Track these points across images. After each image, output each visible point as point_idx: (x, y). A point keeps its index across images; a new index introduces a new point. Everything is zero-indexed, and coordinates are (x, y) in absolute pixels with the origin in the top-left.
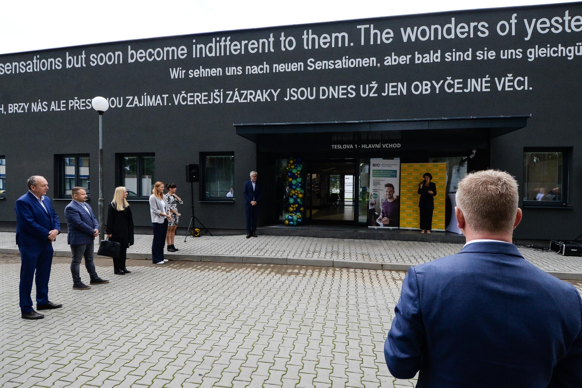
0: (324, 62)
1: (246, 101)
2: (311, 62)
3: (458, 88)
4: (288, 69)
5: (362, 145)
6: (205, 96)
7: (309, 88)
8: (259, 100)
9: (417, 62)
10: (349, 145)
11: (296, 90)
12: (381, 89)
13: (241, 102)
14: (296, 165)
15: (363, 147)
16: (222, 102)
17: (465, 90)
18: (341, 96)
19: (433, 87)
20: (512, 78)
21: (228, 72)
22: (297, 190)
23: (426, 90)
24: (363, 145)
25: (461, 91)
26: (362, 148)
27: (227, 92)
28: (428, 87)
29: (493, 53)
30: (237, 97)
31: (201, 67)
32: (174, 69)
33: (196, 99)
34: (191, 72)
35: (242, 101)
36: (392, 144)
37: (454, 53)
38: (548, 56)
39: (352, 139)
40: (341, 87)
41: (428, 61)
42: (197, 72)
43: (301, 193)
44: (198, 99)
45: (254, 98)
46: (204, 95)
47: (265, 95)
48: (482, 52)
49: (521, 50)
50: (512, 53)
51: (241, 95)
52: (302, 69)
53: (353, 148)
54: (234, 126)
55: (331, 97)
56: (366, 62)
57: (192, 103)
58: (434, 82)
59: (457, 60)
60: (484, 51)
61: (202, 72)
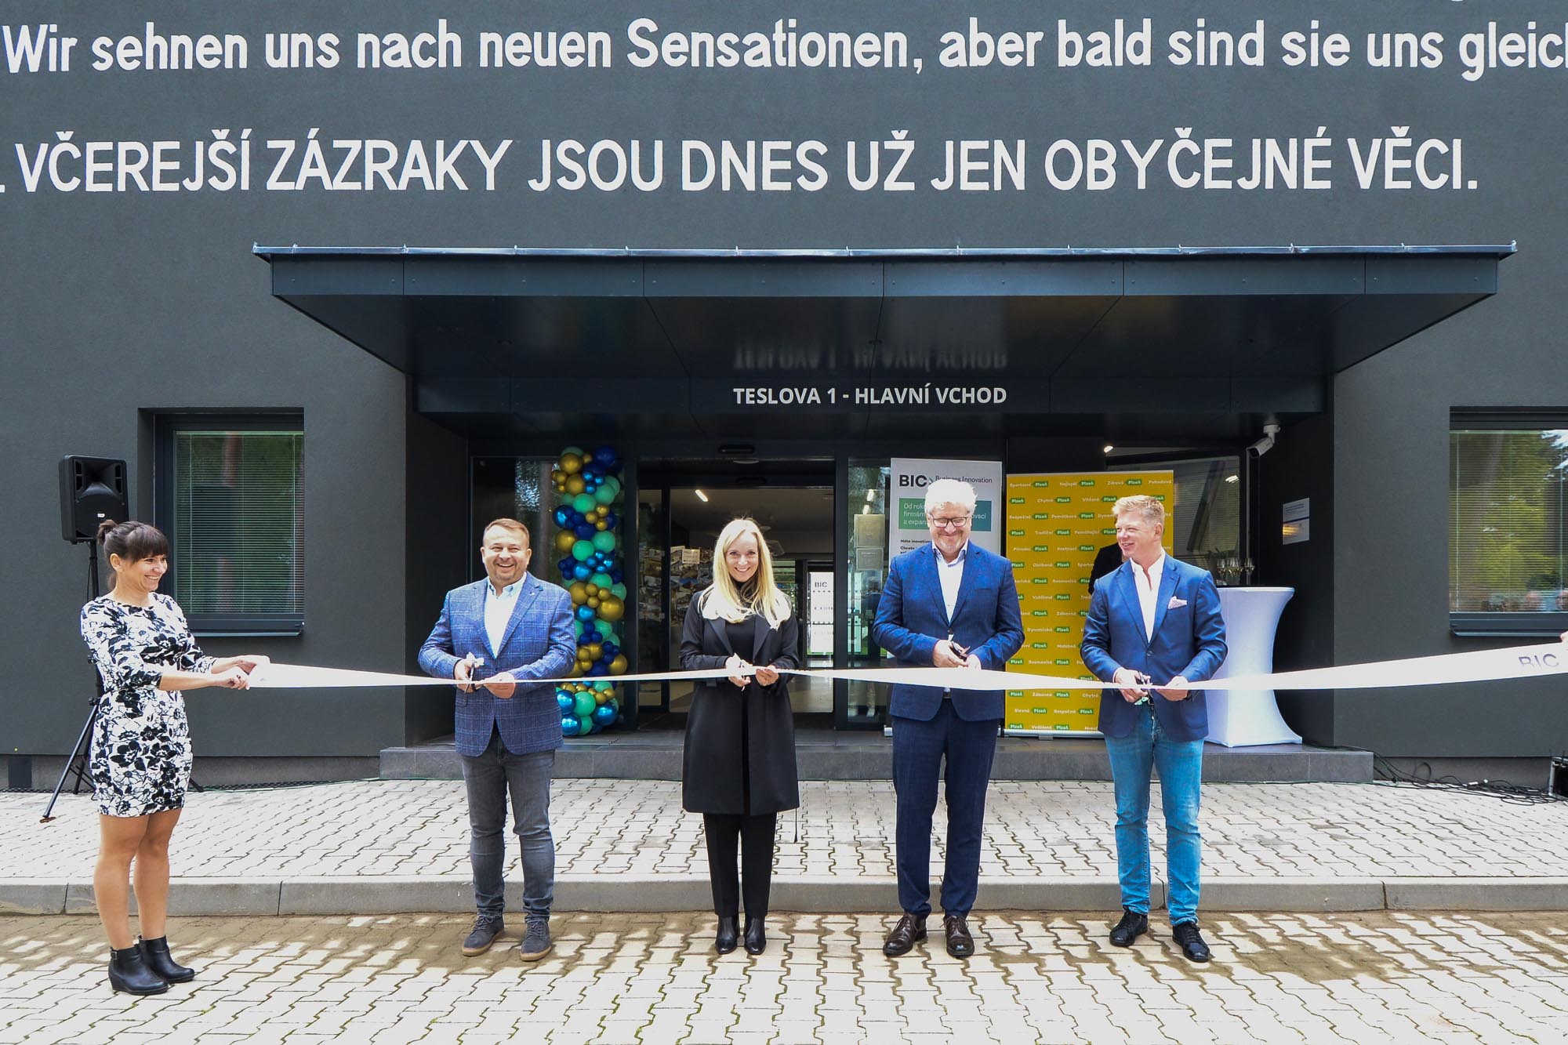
0: (697, 37)
1: (357, 186)
2: (643, 32)
3: (1218, 174)
4: (545, 55)
5: (858, 390)
6: (166, 155)
7: (635, 145)
8: (416, 183)
9: (1064, 61)
10: (805, 390)
11: (580, 149)
12: (925, 165)
13: (335, 188)
14: (588, 477)
15: (862, 399)
16: (245, 186)
17: (1243, 183)
18: (768, 185)
19: (1124, 165)
20: (1408, 143)
21: (277, 55)
22: (595, 585)
23: (1101, 175)
24: (862, 392)
25: (1227, 185)
26: (858, 402)
27: (272, 144)
28: (1107, 165)
29: (1339, 43)
30: (314, 165)
31: (150, 26)
32: (25, 30)
33: (123, 169)
34: (103, 47)
35: (339, 184)
36: (973, 390)
37: (1201, 35)
38: (1532, 64)
39: (814, 362)
40: (768, 146)
41: (1106, 61)
42: (129, 46)
43: (612, 598)
44: (135, 170)
45: (396, 173)
46: (163, 152)
47: (445, 165)
48: (1301, 38)
49: (1439, 38)
50: (1406, 46)
51: (334, 160)
52: (607, 62)
53: (819, 402)
54: (256, 254)
55: (726, 186)
56: (868, 49)
57: (107, 187)
58: (1128, 144)
59: (1214, 61)
60: (1307, 33)
61: (157, 48)
